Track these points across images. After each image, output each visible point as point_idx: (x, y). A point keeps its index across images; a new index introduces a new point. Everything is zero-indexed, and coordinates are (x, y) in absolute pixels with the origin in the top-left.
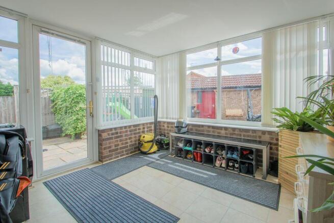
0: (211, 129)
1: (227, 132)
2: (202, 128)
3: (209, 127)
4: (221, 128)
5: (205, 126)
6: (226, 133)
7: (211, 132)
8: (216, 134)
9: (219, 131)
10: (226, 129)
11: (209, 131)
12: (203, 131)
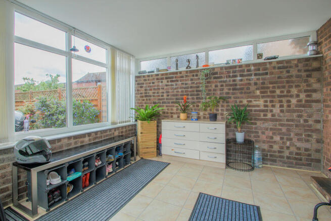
0: (72, 141)
1: (91, 138)
2: (59, 144)
3: (69, 138)
4: (83, 136)
5: (64, 138)
6: (90, 140)
7: (73, 144)
8: (79, 145)
9: (82, 139)
10: (89, 134)
11: (70, 144)
12: (61, 147)
